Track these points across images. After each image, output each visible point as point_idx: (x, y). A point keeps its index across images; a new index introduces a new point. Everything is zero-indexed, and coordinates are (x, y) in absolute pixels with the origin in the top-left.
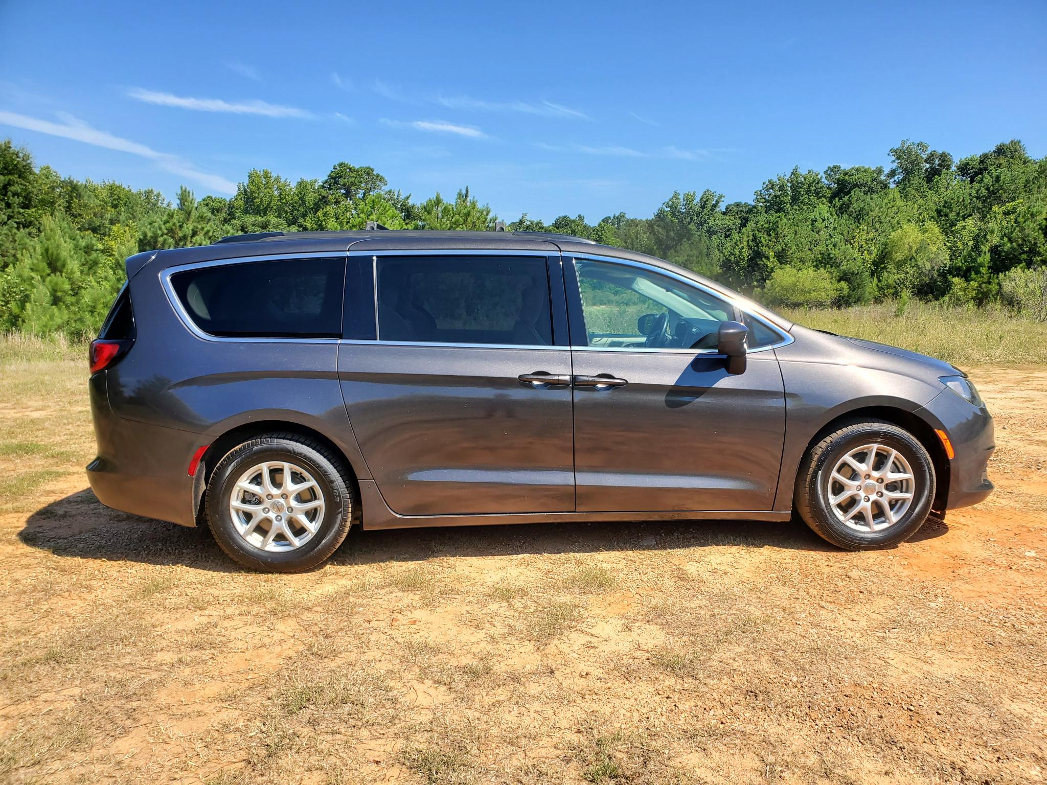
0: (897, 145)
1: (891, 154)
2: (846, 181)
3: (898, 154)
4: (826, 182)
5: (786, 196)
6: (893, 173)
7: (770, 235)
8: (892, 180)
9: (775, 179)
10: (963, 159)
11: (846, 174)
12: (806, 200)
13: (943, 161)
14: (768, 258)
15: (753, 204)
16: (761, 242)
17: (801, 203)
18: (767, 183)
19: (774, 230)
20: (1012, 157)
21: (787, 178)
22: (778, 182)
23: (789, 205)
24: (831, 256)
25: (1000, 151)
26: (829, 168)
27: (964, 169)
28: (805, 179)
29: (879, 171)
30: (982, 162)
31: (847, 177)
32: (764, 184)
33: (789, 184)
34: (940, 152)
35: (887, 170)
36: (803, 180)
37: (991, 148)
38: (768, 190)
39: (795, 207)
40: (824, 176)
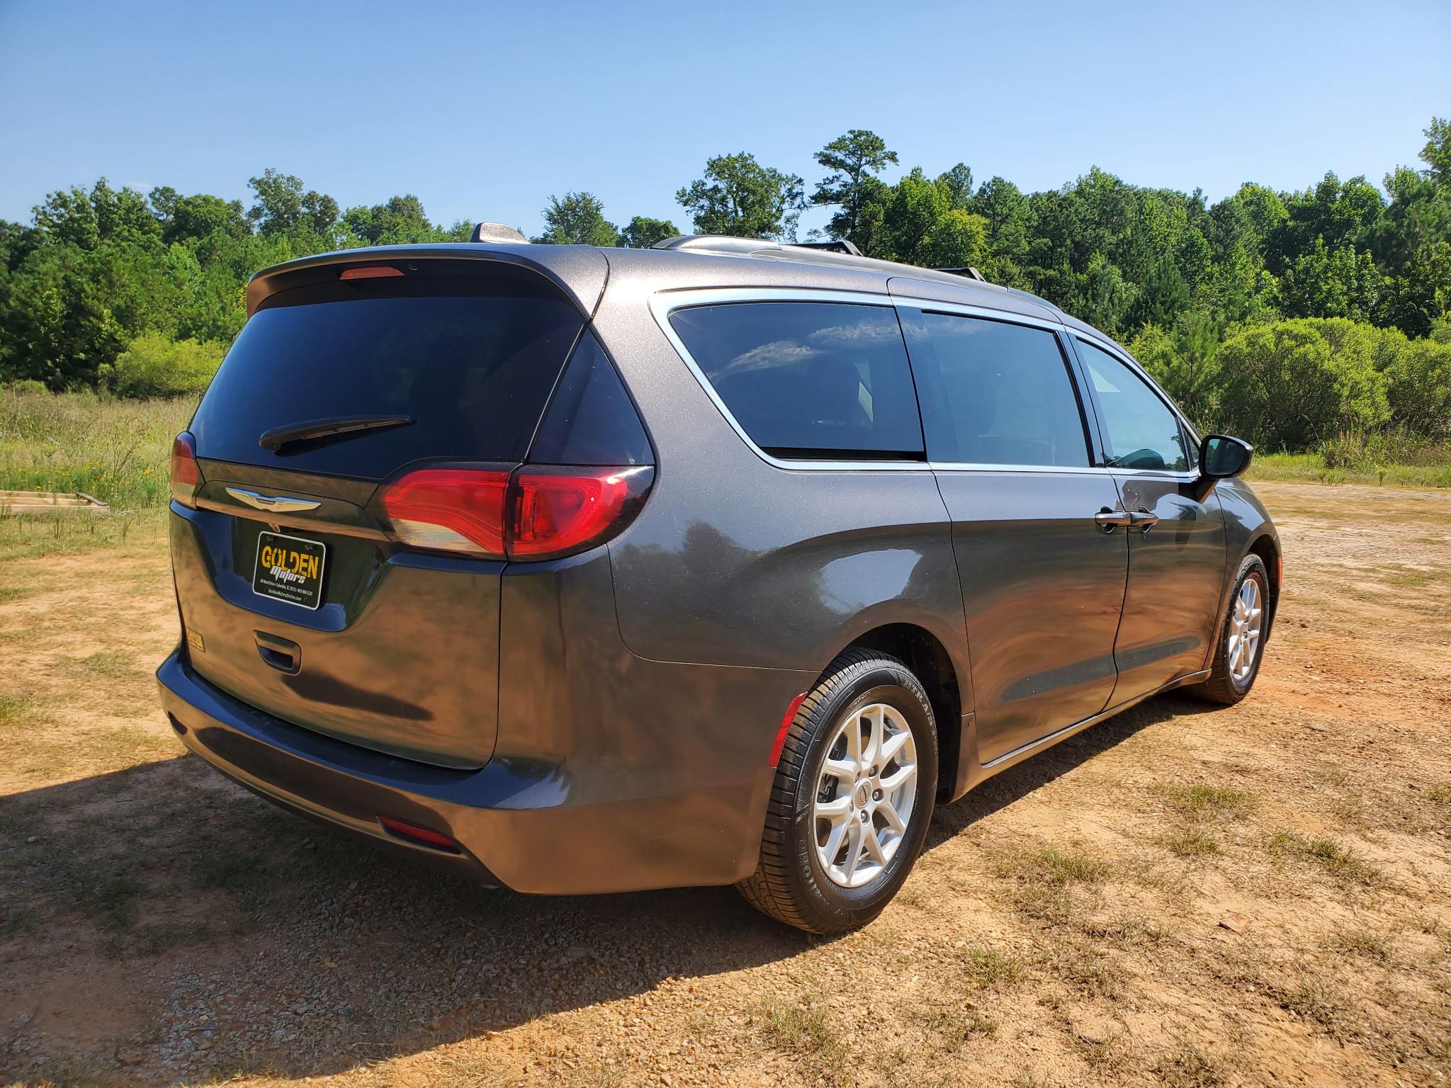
0: (260, 175)
1: (252, 186)
2: (189, 214)
3: (265, 187)
4: (155, 211)
5: (90, 222)
6: (256, 213)
8: (256, 223)
9: (68, 193)
10: (351, 209)
11: (187, 203)
12: (126, 233)
13: (326, 208)
14: (100, 318)
15: (32, 226)
17: (118, 236)
18: (55, 196)
20: (410, 217)
21: (88, 193)
22: (73, 197)
23: (96, 238)
25: (395, 206)
26: (157, 189)
27: (353, 220)
28: (120, 200)
29: (237, 206)
30: (375, 217)
31: (190, 208)
32: (48, 196)
33: (93, 205)
34: (322, 195)
35: (247, 207)
36: (116, 201)
37: (384, 202)
38: (55, 208)
39: (106, 241)
40: (150, 200)
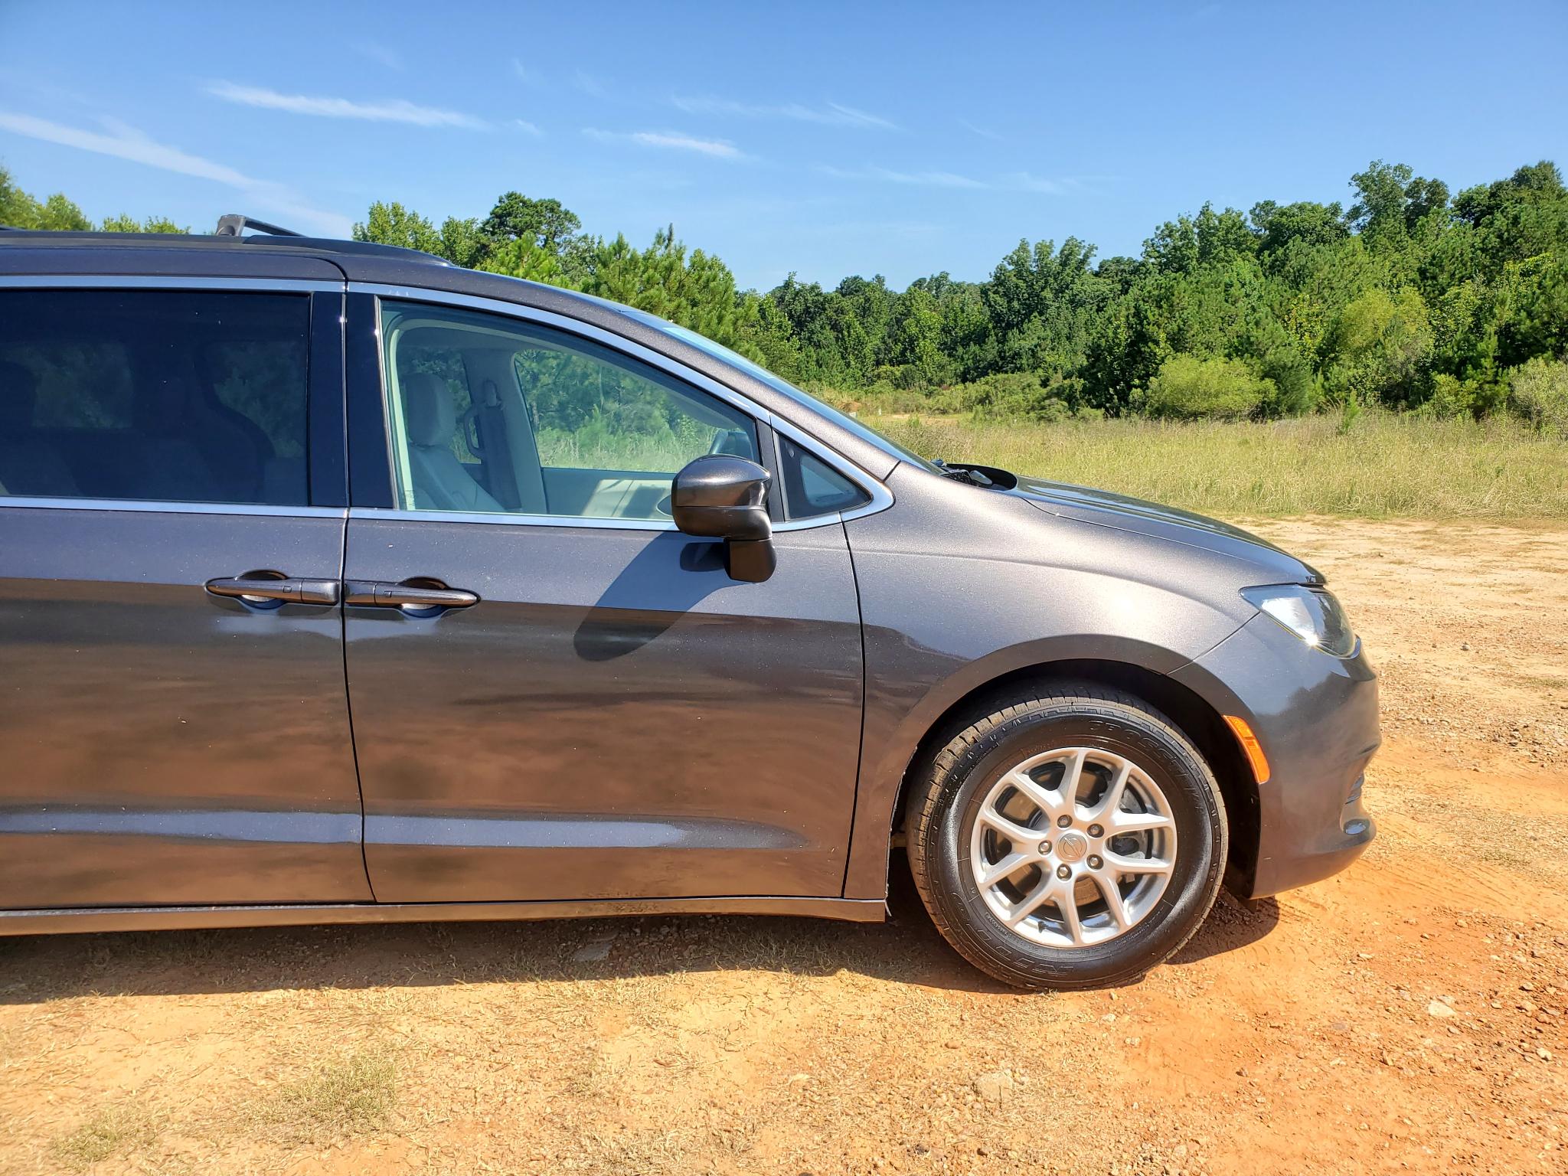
0: (1363, 169)
1: (1354, 183)
2: (1283, 225)
3: (1365, 182)
4: (1253, 227)
5: (1191, 248)
6: (1355, 213)
7: (1160, 307)
8: (1354, 224)
9: (1175, 222)
10: (1464, 190)
11: (1283, 214)
12: (1222, 255)
13: (1433, 194)
14: (1157, 343)
15: (1141, 259)
16: (1146, 318)
17: (1214, 258)
18: (1163, 227)
19: (1168, 299)
20: (1540, 189)
21: (1192, 219)
22: (1179, 226)
23: (1194, 262)
24: (1252, 339)
25: (1522, 178)
26: (1258, 205)
27: (1465, 206)
28: (1220, 222)
29: (1335, 210)
30: (1493, 195)
31: (1284, 220)
32: (1157, 228)
33: (1196, 230)
34: (1429, 180)
35: (1346, 208)
36: (1217, 223)
37: (1507, 174)
38: (1163, 239)
39: (1204, 265)
40: (1250, 217)
